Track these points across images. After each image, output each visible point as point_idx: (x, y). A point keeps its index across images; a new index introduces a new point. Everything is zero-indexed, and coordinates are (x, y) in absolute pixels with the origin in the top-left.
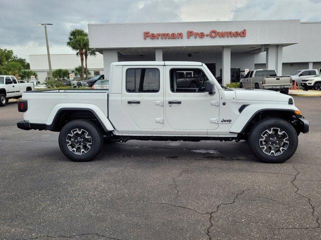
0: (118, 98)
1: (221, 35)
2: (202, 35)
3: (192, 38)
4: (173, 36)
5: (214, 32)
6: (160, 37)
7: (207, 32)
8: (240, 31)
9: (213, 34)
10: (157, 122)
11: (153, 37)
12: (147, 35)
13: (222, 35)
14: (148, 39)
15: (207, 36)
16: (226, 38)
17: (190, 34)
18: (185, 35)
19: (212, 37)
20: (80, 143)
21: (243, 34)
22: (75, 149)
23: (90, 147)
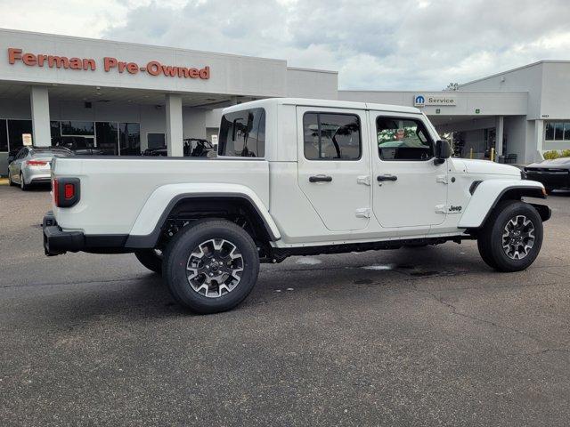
0: (292, 170)
1: (168, 73)
2: (132, 69)
3: (114, 72)
4: (75, 65)
5: (156, 65)
6: (46, 63)
7: (142, 64)
8: (200, 67)
9: (154, 69)
10: (359, 217)
11: (31, 60)
12: (15, 56)
13: (170, 72)
14: (19, 65)
15: (142, 70)
16: (176, 79)
17: (110, 64)
18: (99, 65)
19: (151, 74)
20: (215, 270)
21: (204, 74)
22: (206, 286)
23: (239, 278)
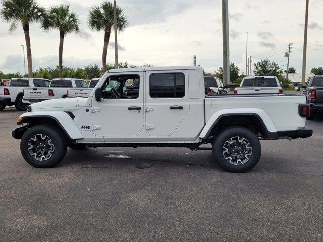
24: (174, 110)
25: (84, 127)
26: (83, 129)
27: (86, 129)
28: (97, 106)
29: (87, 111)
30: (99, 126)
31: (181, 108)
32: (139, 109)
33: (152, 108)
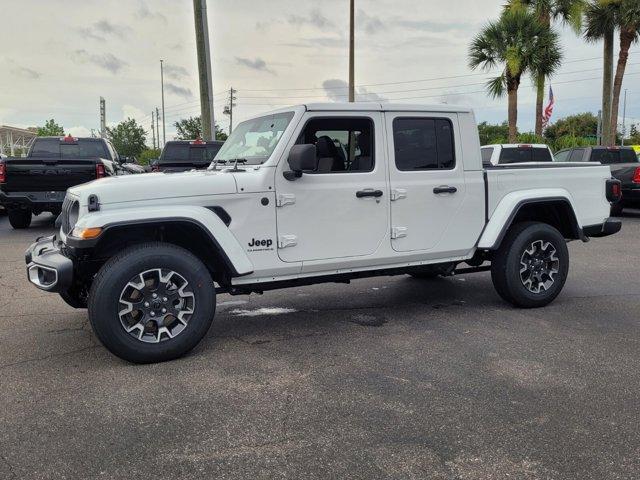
24: (442, 195)
25: (257, 243)
26: (255, 247)
27: (261, 247)
28: (287, 191)
29: (265, 202)
30: (293, 237)
31: (452, 190)
32: (378, 194)
33: (403, 191)
